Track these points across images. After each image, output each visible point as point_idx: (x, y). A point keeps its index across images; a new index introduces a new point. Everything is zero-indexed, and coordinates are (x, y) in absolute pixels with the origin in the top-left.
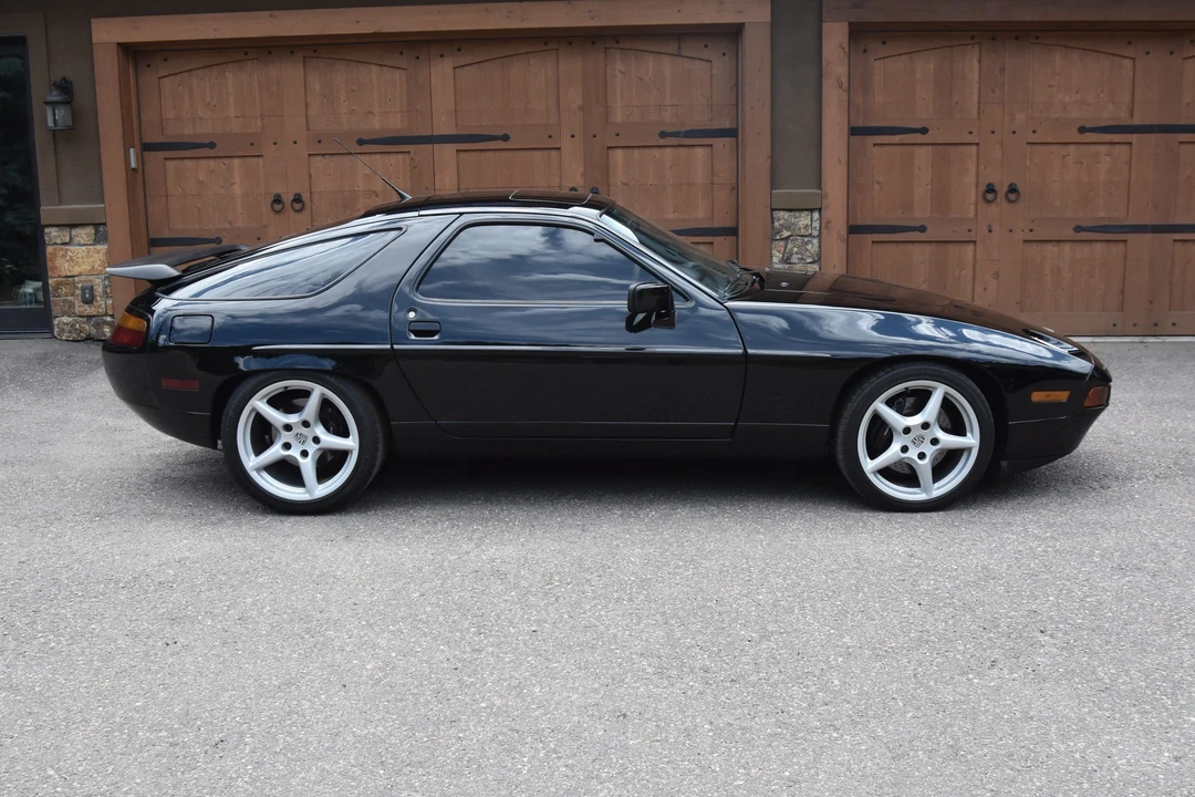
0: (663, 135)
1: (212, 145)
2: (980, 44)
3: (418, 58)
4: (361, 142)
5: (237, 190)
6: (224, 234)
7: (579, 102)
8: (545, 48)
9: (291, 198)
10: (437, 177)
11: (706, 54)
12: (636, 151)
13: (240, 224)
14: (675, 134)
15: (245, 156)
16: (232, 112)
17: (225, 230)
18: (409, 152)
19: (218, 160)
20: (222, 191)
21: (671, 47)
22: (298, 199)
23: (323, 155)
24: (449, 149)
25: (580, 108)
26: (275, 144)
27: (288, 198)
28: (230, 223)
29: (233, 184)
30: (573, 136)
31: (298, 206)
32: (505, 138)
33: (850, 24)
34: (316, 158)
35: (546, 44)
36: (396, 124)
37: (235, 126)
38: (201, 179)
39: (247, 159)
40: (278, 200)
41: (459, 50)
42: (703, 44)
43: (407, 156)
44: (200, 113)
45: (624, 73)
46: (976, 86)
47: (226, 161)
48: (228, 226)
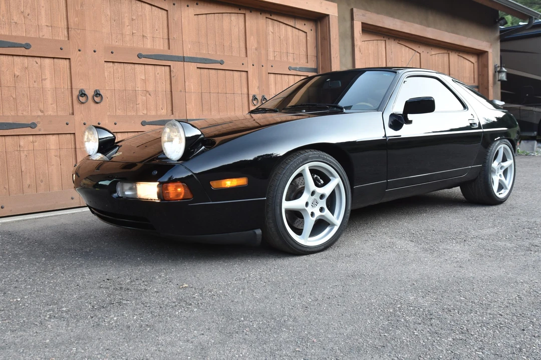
0: (290, 69)
1: (27, 46)
2: (385, 40)
3: (174, 4)
4: (140, 56)
5: (48, 84)
6: (39, 120)
7: (256, 45)
8: (239, 12)
9: (93, 93)
10: (187, 84)
11: (305, 28)
12: (279, 76)
13: (50, 113)
14: (295, 69)
15: (54, 58)
16: (43, 21)
17: (38, 116)
18: (170, 66)
19: (30, 59)
20: (36, 85)
21: (292, 23)
22: (97, 94)
23: (113, 62)
24: (192, 67)
25: (256, 49)
26: (79, 51)
27: (90, 93)
28: (42, 111)
29: (45, 79)
30: (253, 65)
31: (97, 99)
32: (222, 63)
33: (362, 23)
34: (109, 64)
35: (240, 10)
36: (160, 46)
37: (46, 33)
38: (17, 73)
39: (55, 60)
40: (82, 94)
41: (197, 4)
42: (303, 23)
43: (167, 68)
44: (15, 19)
45: (273, 33)
46: (385, 59)
47: (38, 60)
48: (40, 114)
